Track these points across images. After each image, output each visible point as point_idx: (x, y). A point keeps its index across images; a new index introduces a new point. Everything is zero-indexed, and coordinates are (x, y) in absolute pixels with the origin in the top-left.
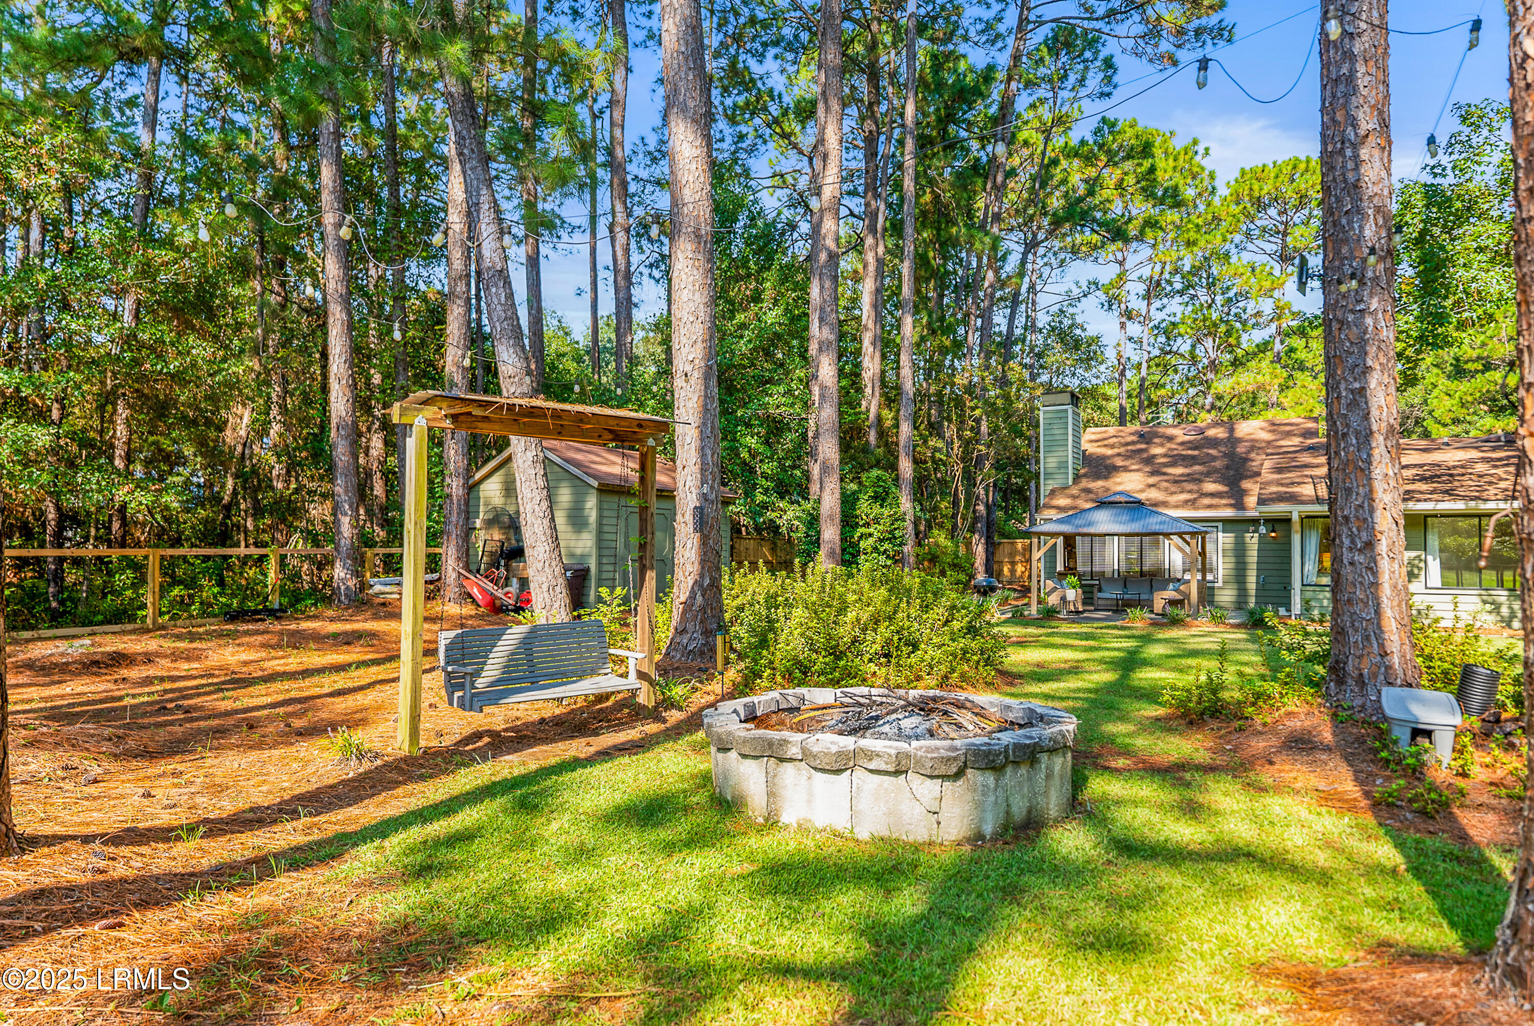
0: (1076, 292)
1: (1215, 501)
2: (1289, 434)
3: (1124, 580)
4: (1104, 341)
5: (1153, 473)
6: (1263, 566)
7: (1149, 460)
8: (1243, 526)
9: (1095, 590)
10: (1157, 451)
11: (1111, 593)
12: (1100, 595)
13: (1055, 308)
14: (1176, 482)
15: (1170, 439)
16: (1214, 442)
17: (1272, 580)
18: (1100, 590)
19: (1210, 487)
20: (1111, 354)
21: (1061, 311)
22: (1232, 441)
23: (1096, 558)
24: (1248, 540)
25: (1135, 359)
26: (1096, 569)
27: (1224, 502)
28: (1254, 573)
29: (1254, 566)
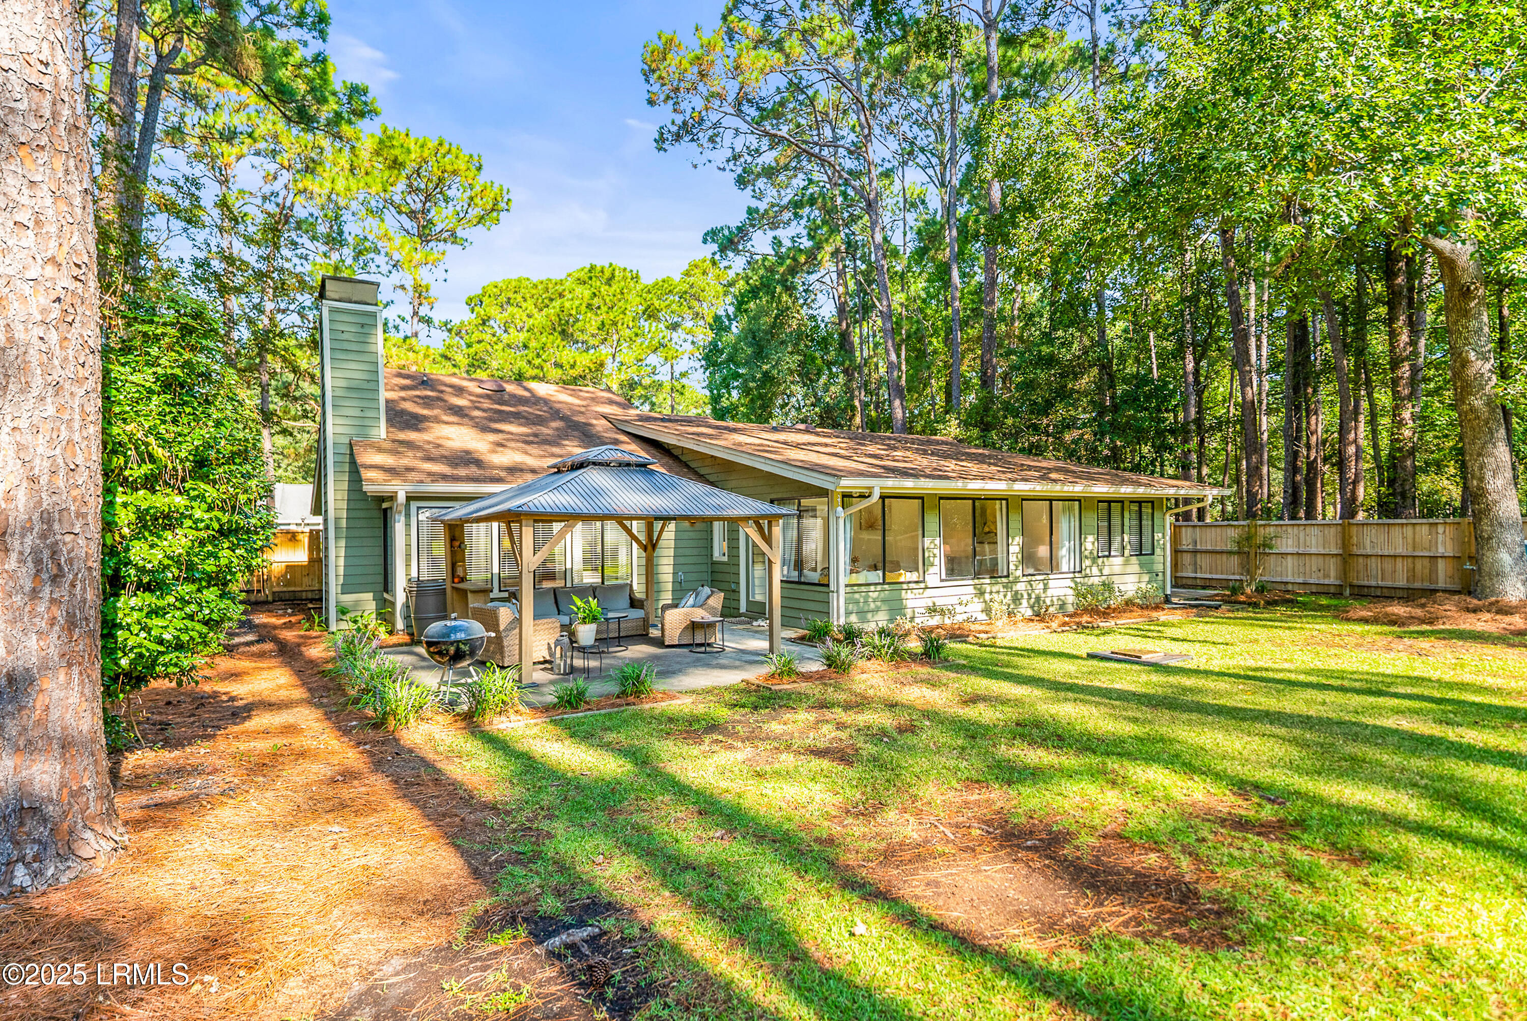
6: (681, 560)
15: (459, 389)
17: (690, 576)
28: (670, 569)
29: (671, 561)
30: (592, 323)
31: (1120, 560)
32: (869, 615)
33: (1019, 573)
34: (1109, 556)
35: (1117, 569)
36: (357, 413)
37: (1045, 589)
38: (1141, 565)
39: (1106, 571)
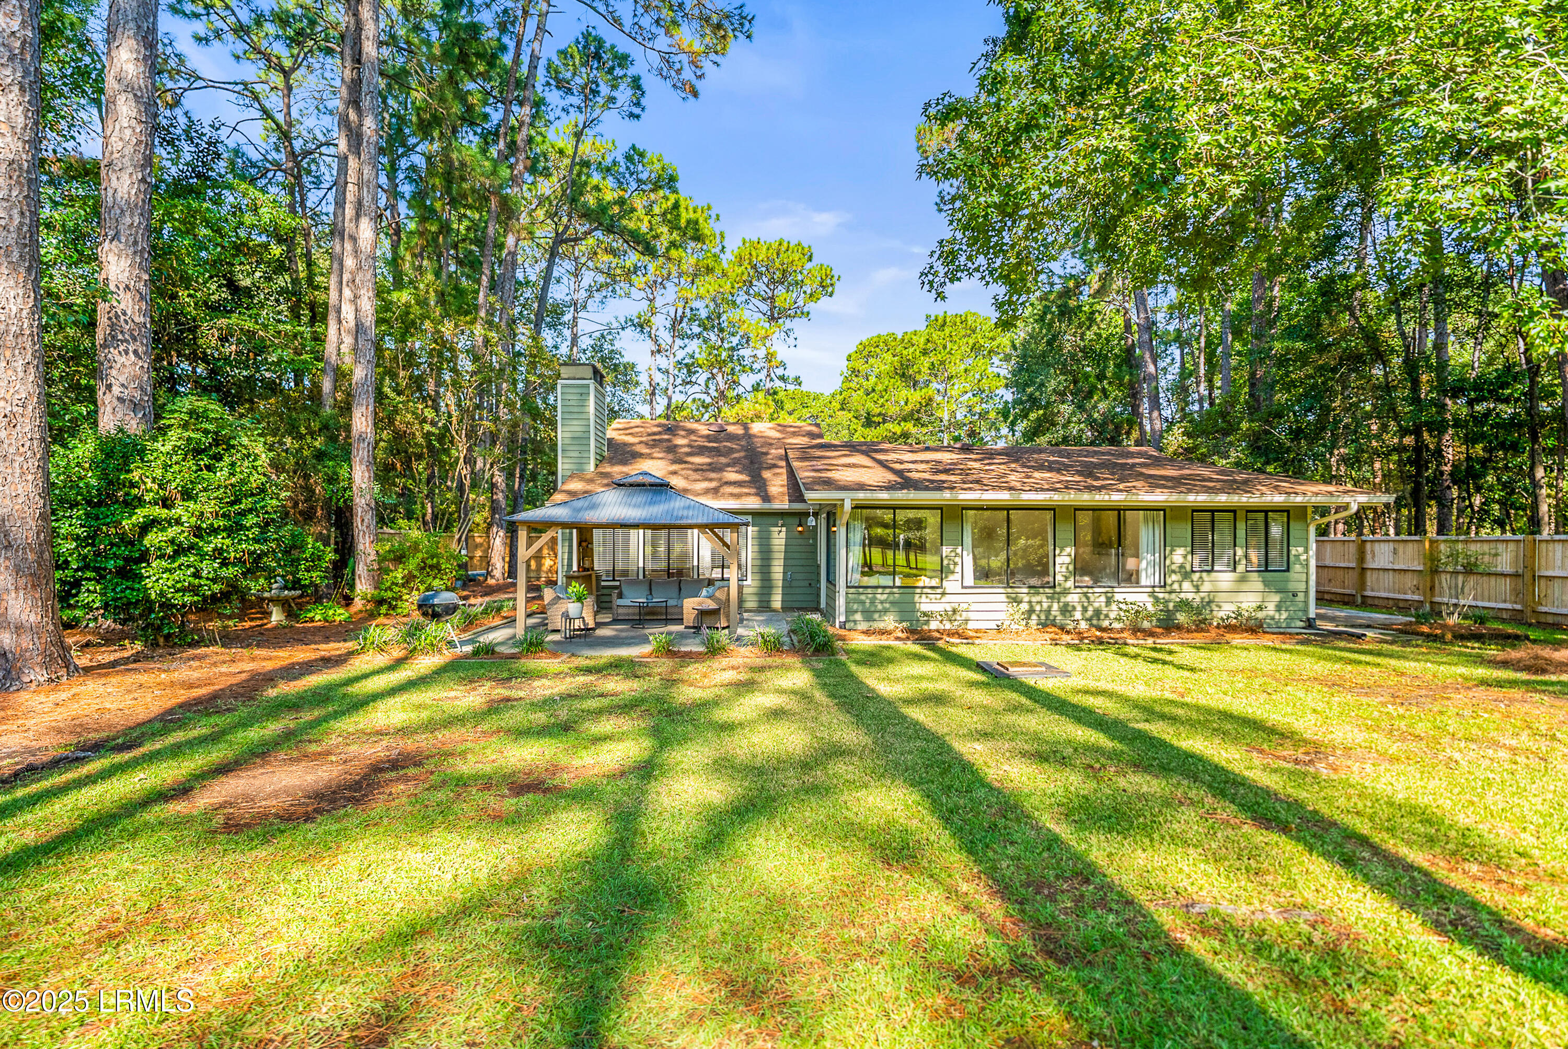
0: (615, 325)
1: (736, 490)
2: (794, 434)
3: (649, 582)
4: (638, 368)
5: (674, 462)
6: (791, 562)
7: (671, 449)
8: (771, 520)
9: (615, 596)
10: (680, 441)
11: (634, 598)
12: (620, 602)
13: (598, 334)
14: (696, 470)
15: (692, 432)
16: (732, 437)
17: (798, 576)
18: (620, 596)
19: (732, 476)
20: (643, 379)
21: (603, 336)
22: (748, 436)
23: (620, 556)
24: (775, 535)
25: (663, 385)
26: (620, 566)
27: (746, 490)
28: (781, 569)
29: (782, 562)
30: (924, 364)
31: (1230, 576)
32: (876, 616)
33: (1070, 584)
34: (1212, 570)
35: (1224, 586)
36: (576, 454)
37: (1108, 602)
38: (1266, 583)
39: (1206, 587)
